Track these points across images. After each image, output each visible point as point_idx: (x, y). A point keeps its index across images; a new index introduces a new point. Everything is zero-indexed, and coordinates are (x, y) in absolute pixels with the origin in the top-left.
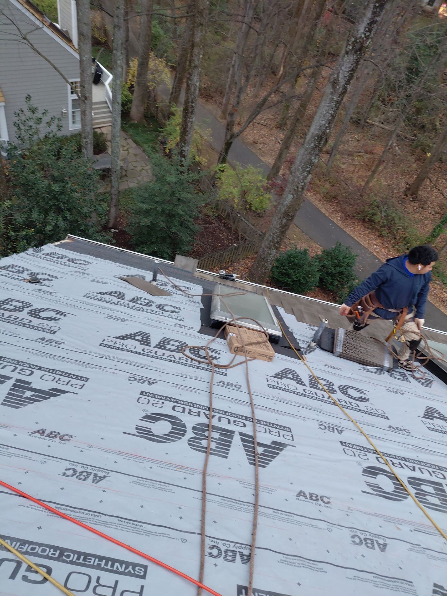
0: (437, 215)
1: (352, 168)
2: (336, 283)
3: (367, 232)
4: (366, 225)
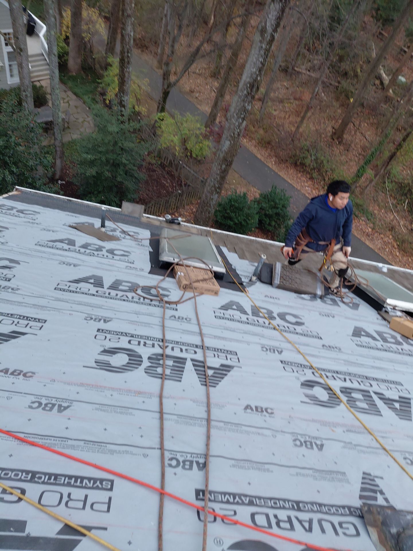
0: (361, 157)
1: (282, 115)
2: (273, 223)
3: (299, 175)
4: (298, 168)
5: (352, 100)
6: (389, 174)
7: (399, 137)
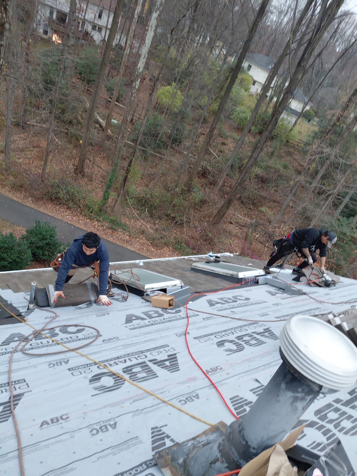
0: (103, 184)
1: (27, 161)
2: (47, 253)
3: (58, 207)
4: (55, 202)
5: (81, 142)
6: (128, 192)
7: (126, 164)
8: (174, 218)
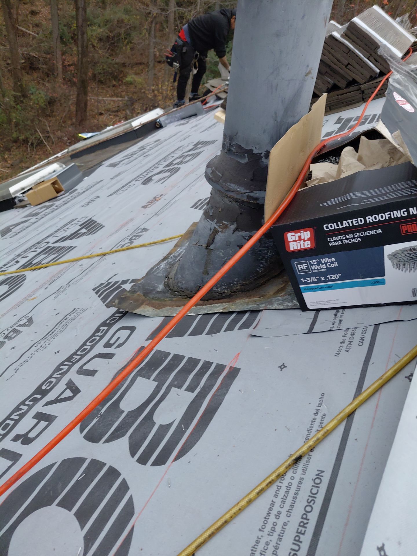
8: (26, 141)
